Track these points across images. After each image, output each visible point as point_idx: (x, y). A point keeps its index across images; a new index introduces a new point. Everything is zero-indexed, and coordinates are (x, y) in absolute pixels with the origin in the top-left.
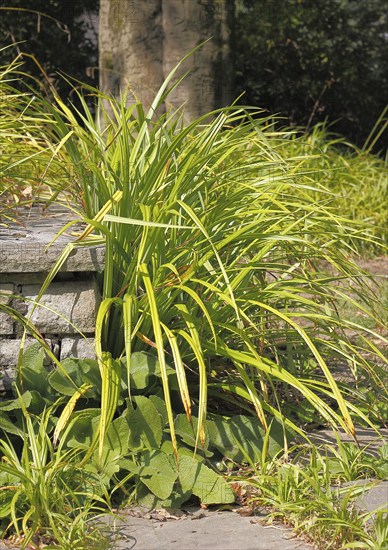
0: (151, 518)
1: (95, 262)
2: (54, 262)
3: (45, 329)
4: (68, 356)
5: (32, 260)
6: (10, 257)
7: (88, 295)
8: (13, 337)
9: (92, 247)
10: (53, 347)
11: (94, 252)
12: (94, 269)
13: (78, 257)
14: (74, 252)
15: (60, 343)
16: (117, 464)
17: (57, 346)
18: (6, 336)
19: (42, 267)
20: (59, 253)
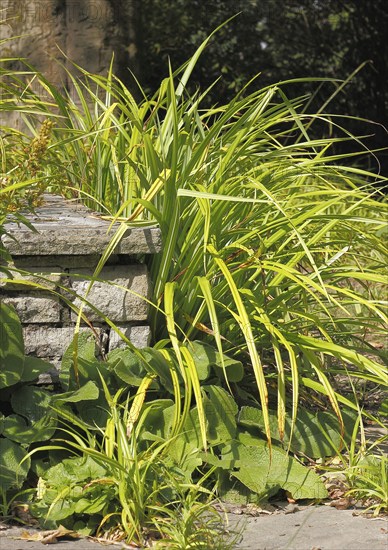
0: (242, 513)
1: (150, 243)
2: (107, 243)
3: (93, 317)
4: (118, 346)
5: (83, 241)
6: (60, 238)
7: (141, 281)
8: (59, 325)
9: (147, 228)
10: (102, 336)
11: (148, 233)
12: (148, 251)
13: (131, 239)
14: (128, 233)
15: (108, 332)
16: (198, 457)
17: (105, 335)
18: (52, 325)
19: (94, 249)
20: (112, 233)
